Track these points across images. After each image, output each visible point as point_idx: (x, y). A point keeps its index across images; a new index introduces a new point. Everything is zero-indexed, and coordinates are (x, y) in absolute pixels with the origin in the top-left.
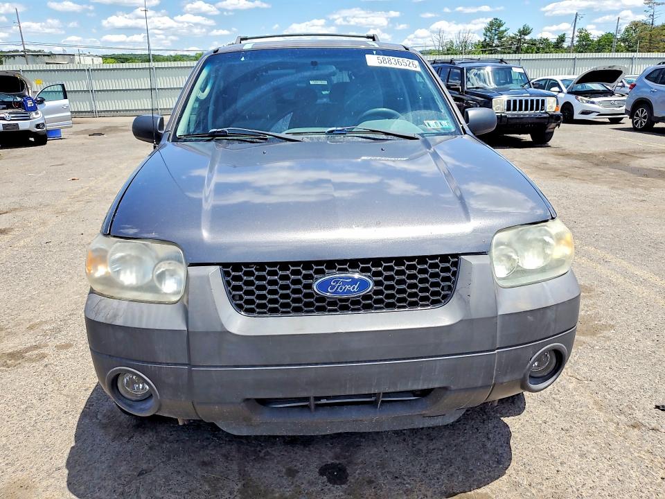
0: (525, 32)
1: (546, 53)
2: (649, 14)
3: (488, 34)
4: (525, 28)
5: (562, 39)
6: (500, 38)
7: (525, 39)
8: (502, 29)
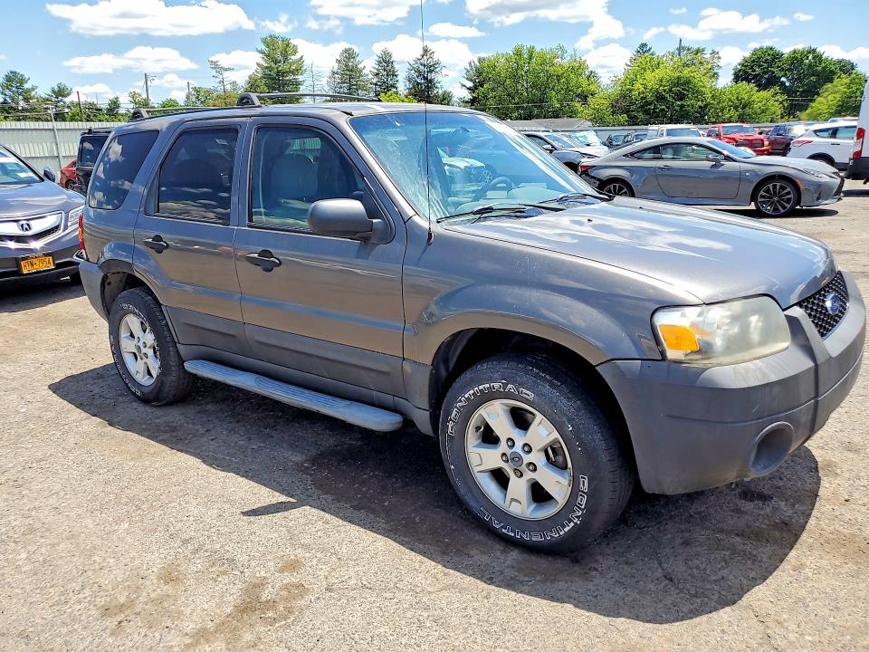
0: (61, 92)
1: (100, 121)
2: (218, 80)
3: (7, 92)
4: (61, 87)
5: (115, 105)
6: (26, 100)
7: (64, 103)
8: (26, 86)
